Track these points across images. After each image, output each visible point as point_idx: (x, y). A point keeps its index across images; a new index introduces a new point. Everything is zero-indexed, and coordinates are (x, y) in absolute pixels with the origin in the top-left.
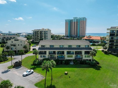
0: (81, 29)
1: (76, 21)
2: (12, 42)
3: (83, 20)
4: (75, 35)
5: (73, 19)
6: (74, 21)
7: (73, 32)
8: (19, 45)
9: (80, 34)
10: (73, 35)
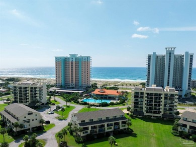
0: (83, 74)
1: (74, 61)
2: (25, 117)
3: (86, 61)
4: (74, 83)
5: (69, 56)
6: (71, 61)
7: (71, 77)
8: (33, 120)
9: (83, 82)
10: (71, 83)
